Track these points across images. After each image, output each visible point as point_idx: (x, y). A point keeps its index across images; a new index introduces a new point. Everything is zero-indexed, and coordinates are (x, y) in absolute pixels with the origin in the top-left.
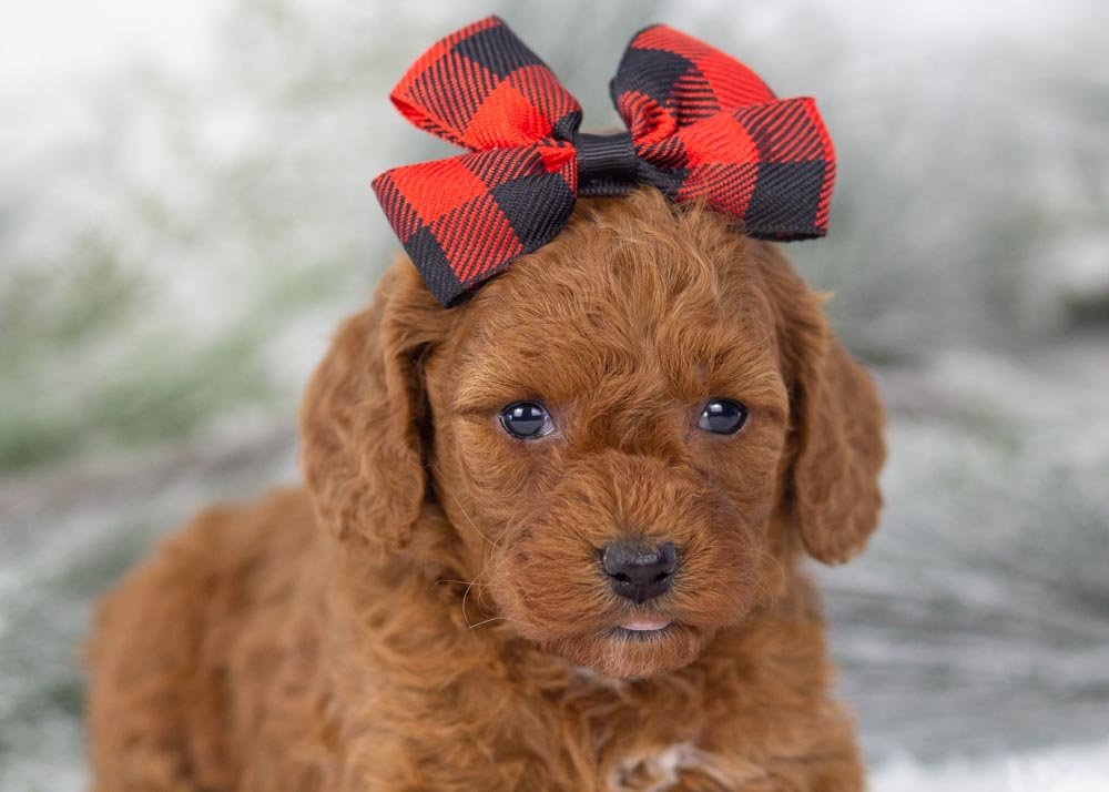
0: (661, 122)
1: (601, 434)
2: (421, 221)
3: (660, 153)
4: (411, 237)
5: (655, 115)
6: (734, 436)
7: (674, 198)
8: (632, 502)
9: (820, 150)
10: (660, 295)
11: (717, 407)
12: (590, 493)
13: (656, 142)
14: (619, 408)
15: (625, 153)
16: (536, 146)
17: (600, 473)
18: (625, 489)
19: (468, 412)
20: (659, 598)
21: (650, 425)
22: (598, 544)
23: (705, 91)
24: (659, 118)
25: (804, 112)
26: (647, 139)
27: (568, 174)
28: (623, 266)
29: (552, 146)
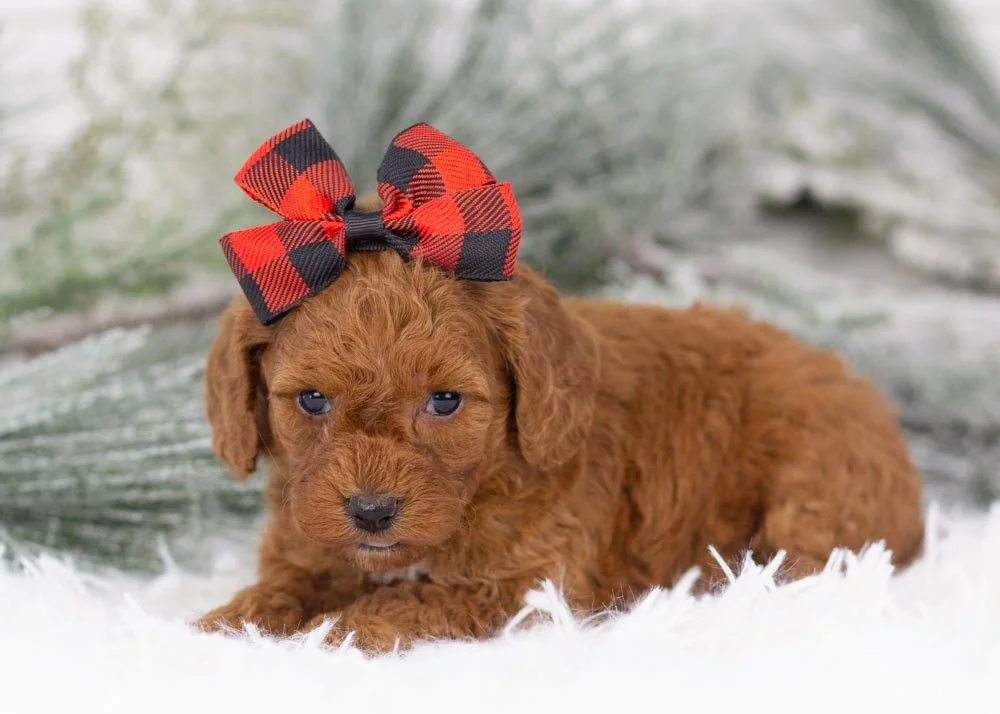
0: (404, 203)
1: (356, 419)
2: (246, 270)
3: (399, 227)
4: (246, 276)
5: (400, 198)
6: (449, 416)
7: (406, 258)
8: (367, 469)
9: (509, 223)
10: (391, 330)
12: (342, 460)
13: (398, 220)
14: (364, 406)
15: (376, 225)
16: (321, 220)
17: (351, 449)
18: (364, 460)
19: (280, 395)
20: (385, 531)
21: (383, 417)
22: (347, 497)
23: (436, 179)
24: (402, 200)
25: (501, 195)
26: (393, 216)
27: (338, 243)
28: (367, 308)
29: (330, 220)
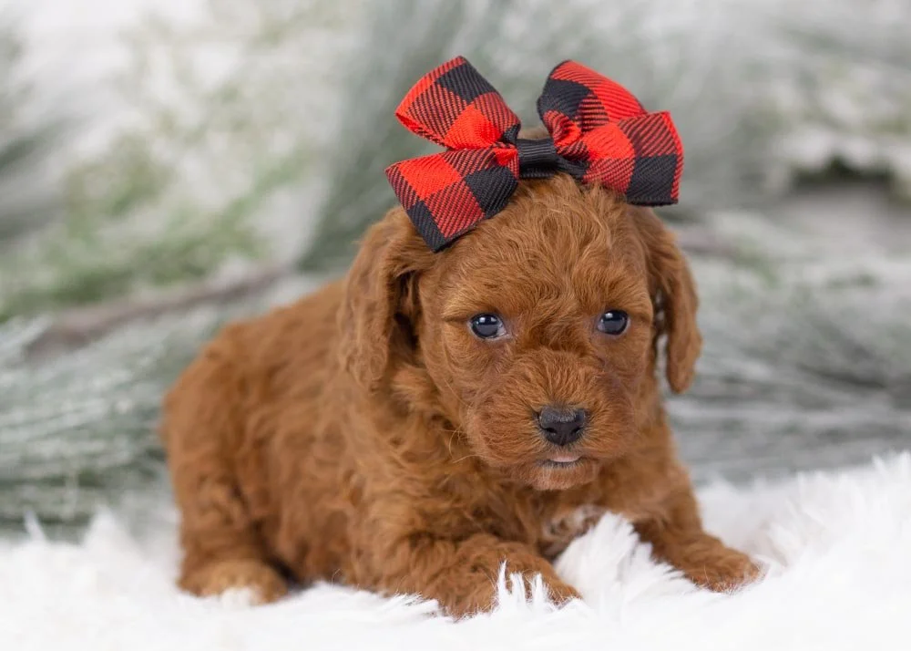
0: (572, 131)
1: (538, 337)
2: (419, 197)
3: (572, 152)
4: (412, 207)
5: (567, 126)
6: (620, 336)
7: (581, 181)
8: (558, 382)
9: (673, 148)
10: (574, 246)
11: (609, 315)
12: (531, 375)
13: (570, 145)
14: (549, 321)
15: (549, 151)
16: (492, 147)
17: (537, 363)
18: (554, 374)
19: (450, 320)
20: (574, 443)
21: (568, 331)
22: (536, 409)
23: (599, 108)
24: (570, 128)
25: (663, 122)
26: (563, 142)
27: (513, 167)
28: (550, 227)
29: (501, 148)
